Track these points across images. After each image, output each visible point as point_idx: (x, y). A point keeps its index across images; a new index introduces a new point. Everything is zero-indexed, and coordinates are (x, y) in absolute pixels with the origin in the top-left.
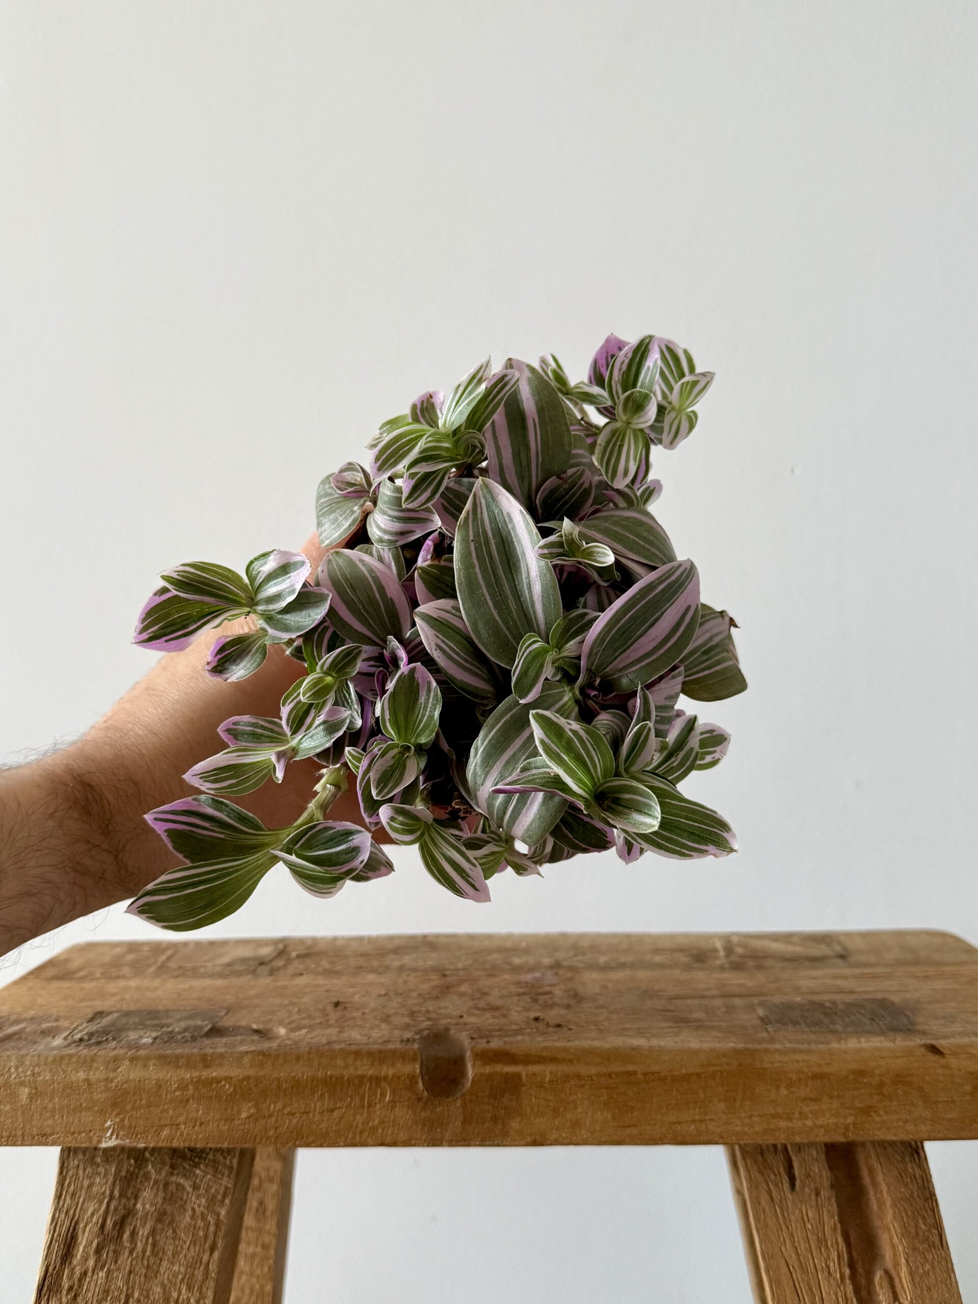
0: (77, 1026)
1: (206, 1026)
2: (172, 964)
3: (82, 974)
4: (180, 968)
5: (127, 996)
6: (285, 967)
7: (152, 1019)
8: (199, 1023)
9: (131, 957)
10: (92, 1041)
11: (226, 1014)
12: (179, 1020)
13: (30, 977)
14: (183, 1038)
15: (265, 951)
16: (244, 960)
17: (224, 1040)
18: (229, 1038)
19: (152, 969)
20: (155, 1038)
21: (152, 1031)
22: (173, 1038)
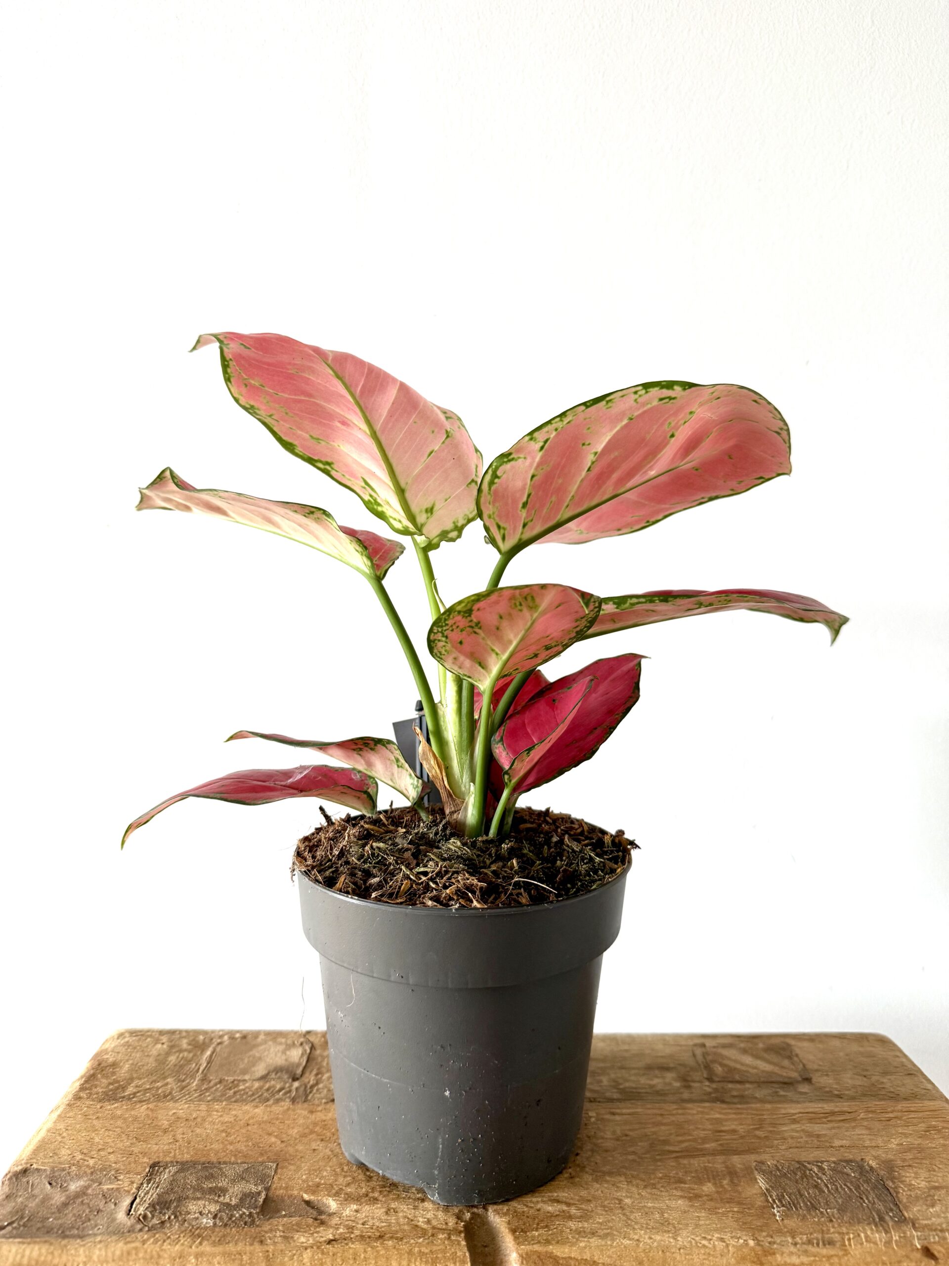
0: (138, 1189)
1: (259, 1193)
2: (214, 1079)
3: (131, 1089)
4: (220, 1082)
5: (179, 1137)
6: (317, 1084)
7: (207, 1178)
8: (254, 1189)
9: (172, 1059)
10: (155, 1221)
11: (276, 1172)
12: (233, 1181)
13: (82, 1094)
14: (241, 1216)
15: (296, 1055)
16: (278, 1070)
17: (280, 1223)
18: (285, 1219)
19: (194, 1084)
20: (215, 1217)
21: (210, 1201)
22: (230, 1219)
